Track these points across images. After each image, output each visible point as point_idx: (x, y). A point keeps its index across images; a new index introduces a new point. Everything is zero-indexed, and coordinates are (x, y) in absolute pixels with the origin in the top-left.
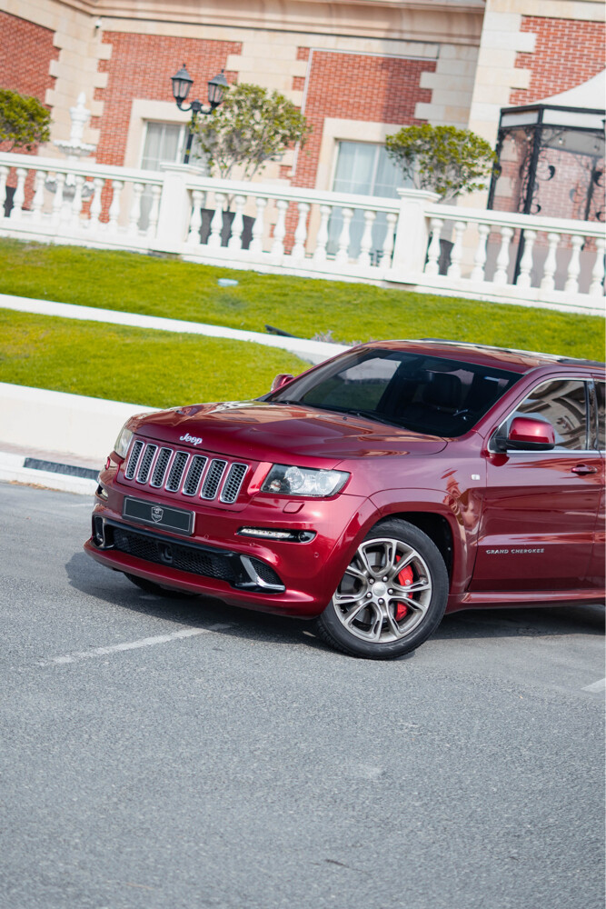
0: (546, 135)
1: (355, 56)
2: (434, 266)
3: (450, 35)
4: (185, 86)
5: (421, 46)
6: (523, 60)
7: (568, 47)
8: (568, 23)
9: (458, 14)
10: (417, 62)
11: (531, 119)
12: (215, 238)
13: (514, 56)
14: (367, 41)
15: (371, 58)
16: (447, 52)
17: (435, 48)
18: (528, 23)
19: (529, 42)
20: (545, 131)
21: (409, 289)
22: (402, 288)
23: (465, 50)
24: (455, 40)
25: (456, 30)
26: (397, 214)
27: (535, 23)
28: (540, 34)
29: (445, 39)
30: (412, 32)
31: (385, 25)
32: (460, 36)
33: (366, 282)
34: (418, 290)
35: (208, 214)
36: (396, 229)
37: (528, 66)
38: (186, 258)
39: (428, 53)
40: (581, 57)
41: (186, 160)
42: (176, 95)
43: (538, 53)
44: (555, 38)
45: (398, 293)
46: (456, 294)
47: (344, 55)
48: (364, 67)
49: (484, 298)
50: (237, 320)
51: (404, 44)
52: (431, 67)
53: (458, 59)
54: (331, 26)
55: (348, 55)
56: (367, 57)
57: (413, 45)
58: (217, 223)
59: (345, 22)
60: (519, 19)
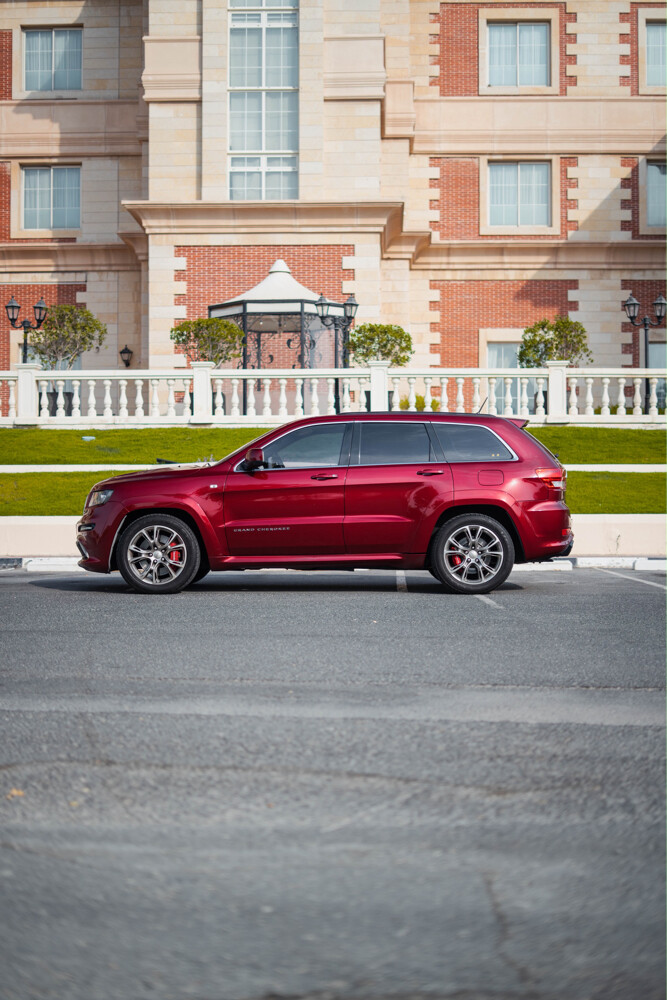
0: (250, 320)
1: (25, 286)
2: (219, 409)
3: (93, 265)
4: (16, 311)
5: (73, 274)
6: (179, 275)
7: (209, 264)
8: (207, 249)
9: (98, 251)
10: (72, 285)
11: (238, 310)
12: (61, 411)
13: (173, 273)
14: (33, 274)
15: (37, 286)
16: (92, 277)
17: (84, 275)
18: (179, 250)
19: (182, 263)
20: (249, 317)
21: (207, 427)
22: (203, 427)
23: (105, 274)
24: (97, 268)
25: (97, 262)
26: (191, 380)
27: (184, 250)
28: (189, 257)
29: (90, 268)
30: (66, 266)
31: (49, 262)
32: (101, 265)
33: (176, 426)
34: (213, 426)
35: (53, 396)
36: (191, 389)
37: (184, 279)
38: (42, 427)
39: (80, 278)
40: (219, 269)
41: (25, 361)
42: (11, 317)
43: (189, 270)
44: (200, 259)
45: (203, 431)
46: (240, 426)
47: (17, 286)
48: (33, 293)
49: (260, 426)
50: (125, 459)
51: (60, 274)
52: (83, 288)
53: (101, 281)
54: (5, 266)
55: (20, 286)
56: (34, 286)
57: (67, 274)
58: (61, 401)
59: (15, 262)
60: (173, 249)
